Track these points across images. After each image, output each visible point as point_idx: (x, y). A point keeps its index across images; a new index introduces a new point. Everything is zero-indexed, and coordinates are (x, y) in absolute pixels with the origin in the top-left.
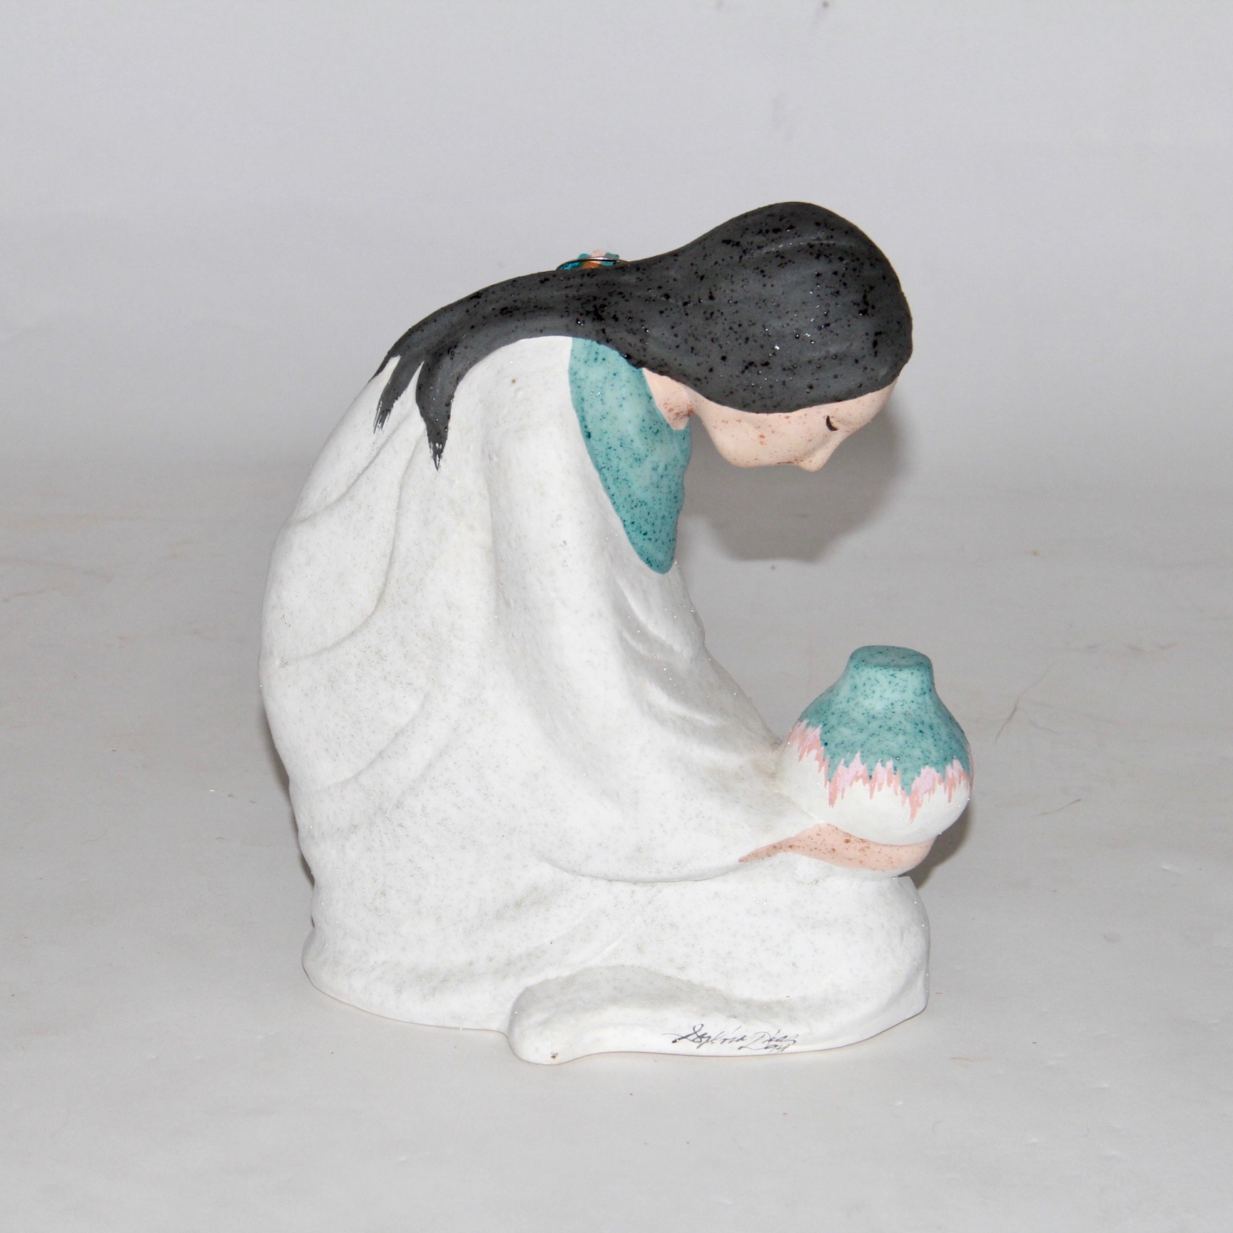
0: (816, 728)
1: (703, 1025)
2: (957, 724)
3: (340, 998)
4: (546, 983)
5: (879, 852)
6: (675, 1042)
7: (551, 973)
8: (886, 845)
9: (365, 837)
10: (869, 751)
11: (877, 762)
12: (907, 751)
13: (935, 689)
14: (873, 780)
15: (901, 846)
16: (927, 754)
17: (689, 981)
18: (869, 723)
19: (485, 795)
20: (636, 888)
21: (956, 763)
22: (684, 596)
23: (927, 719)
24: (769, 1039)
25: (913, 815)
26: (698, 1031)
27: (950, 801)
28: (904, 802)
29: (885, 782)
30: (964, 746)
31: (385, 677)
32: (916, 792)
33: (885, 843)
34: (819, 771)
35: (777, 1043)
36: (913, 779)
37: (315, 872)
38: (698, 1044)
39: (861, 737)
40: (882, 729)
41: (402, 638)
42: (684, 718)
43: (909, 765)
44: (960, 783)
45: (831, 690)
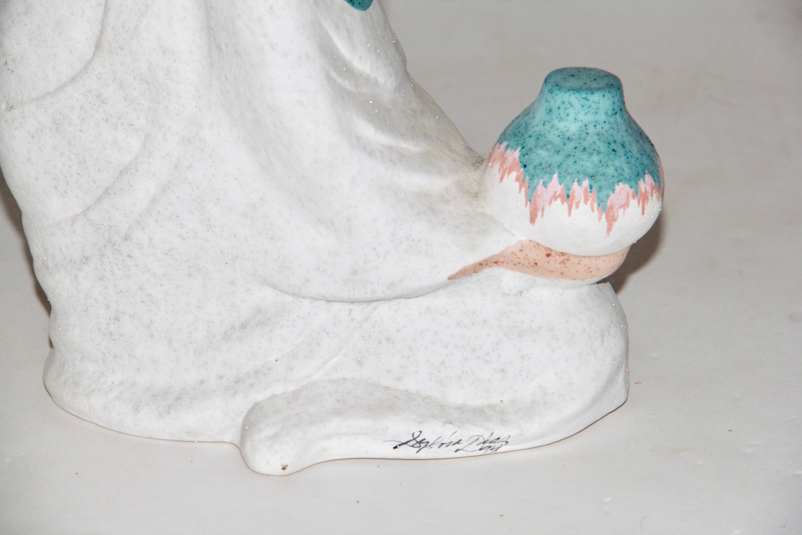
0: (515, 150)
1: (421, 432)
2: (647, 138)
3: (81, 416)
4: (273, 397)
5: (579, 264)
6: (395, 448)
7: (278, 389)
8: (585, 257)
9: (96, 268)
10: (565, 172)
11: (574, 181)
12: (602, 170)
13: (625, 107)
14: (570, 198)
15: (599, 257)
16: (620, 171)
17: (406, 391)
18: (565, 144)
19: (207, 226)
20: (352, 306)
21: (648, 178)
22: (386, 28)
23: (618, 138)
24: (483, 441)
25: (609, 229)
26: (416, 438)
27: (643, 214)
28: (600, 218)
29: (582, 201)
30: (654, 159)
31: (107, 119)
32: (611, 207)
33: (584, 254)
34: (520, 191)
35: (491, 445)
36: (608, 196)
37: (51, 298)
38: (418, 449)
39: (559, 158)
40: (577, 150)
41: (121, 82)
42: (390, 148)
43: (604, 183)
44: (652, 196)
45: (527, 112)
